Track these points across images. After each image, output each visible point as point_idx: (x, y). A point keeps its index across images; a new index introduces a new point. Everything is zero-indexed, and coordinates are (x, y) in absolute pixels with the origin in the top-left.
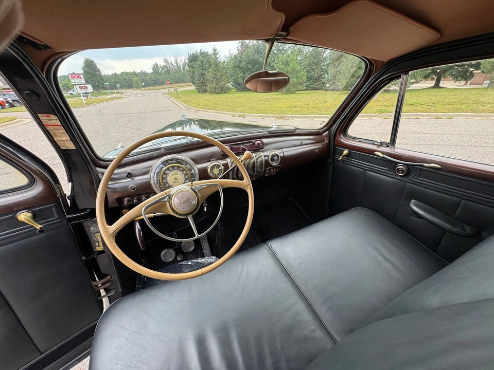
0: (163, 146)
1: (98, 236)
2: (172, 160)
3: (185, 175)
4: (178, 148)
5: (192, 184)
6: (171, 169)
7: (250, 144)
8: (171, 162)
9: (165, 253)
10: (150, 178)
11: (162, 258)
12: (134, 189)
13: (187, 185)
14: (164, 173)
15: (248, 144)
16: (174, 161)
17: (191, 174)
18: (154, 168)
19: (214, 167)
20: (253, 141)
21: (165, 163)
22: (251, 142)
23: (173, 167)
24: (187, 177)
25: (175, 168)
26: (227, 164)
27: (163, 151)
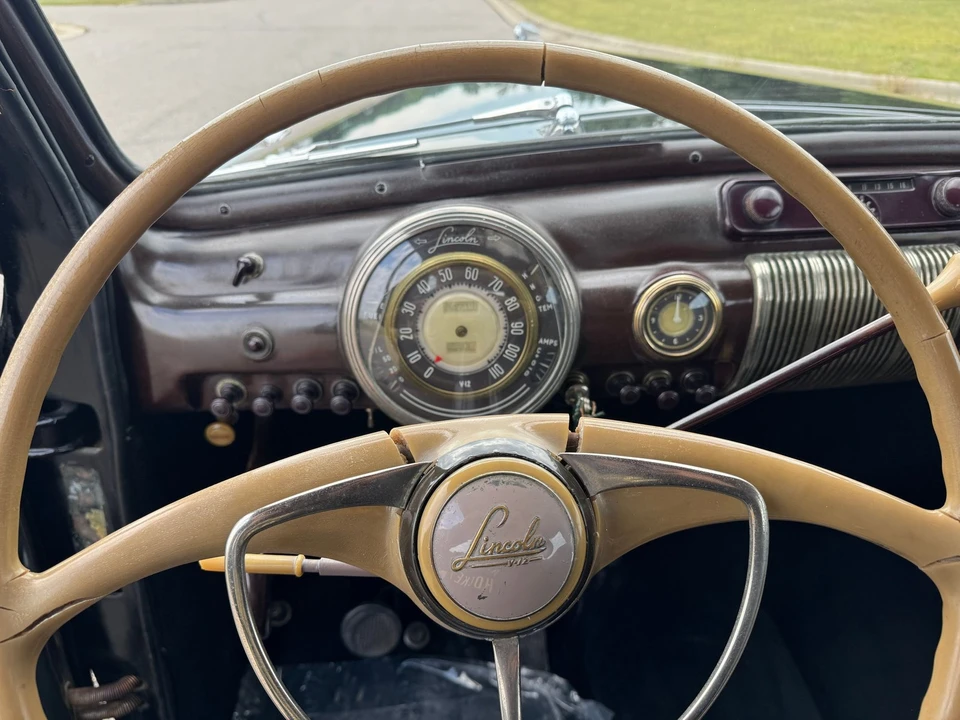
0: (427, 146)
1: (98, 522)
2: (462, 228)
3: (512, 317)
4: (497, 168)
5: (573, 425)
6: (448, 275)
7: (904, 188)
8: (453, 240)
9: (362, 621)
10: (338, 307)
11: (347, 636)
12: (259, 348)
13: (541, 431)
14: (411, 293)
15: (891, 190)
16: (468, 238)
17: (541, 317)
18: (369, 260)
19: (672, 300)
20: (926, 172)
21: (426, 239)
22: (907, 180)
23: (459, 267)
24: (517, 327)
25: (471, 274)
26: (748, 288)
27: (423, 174)
